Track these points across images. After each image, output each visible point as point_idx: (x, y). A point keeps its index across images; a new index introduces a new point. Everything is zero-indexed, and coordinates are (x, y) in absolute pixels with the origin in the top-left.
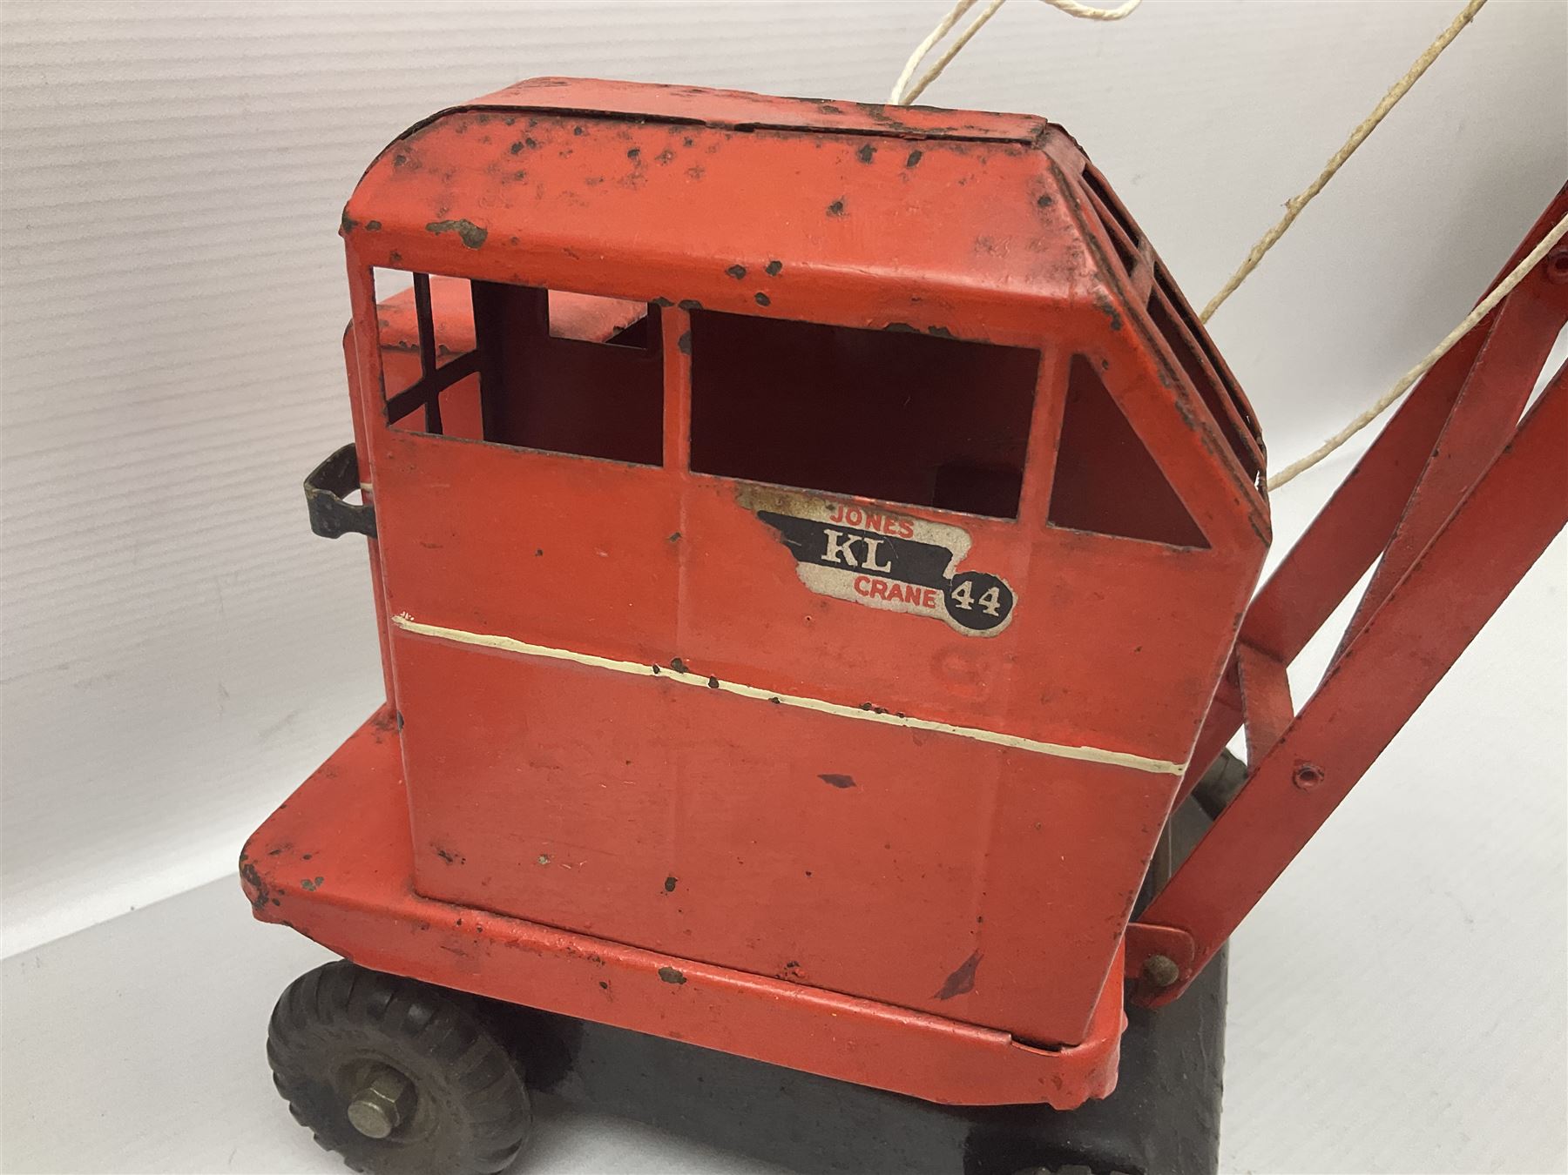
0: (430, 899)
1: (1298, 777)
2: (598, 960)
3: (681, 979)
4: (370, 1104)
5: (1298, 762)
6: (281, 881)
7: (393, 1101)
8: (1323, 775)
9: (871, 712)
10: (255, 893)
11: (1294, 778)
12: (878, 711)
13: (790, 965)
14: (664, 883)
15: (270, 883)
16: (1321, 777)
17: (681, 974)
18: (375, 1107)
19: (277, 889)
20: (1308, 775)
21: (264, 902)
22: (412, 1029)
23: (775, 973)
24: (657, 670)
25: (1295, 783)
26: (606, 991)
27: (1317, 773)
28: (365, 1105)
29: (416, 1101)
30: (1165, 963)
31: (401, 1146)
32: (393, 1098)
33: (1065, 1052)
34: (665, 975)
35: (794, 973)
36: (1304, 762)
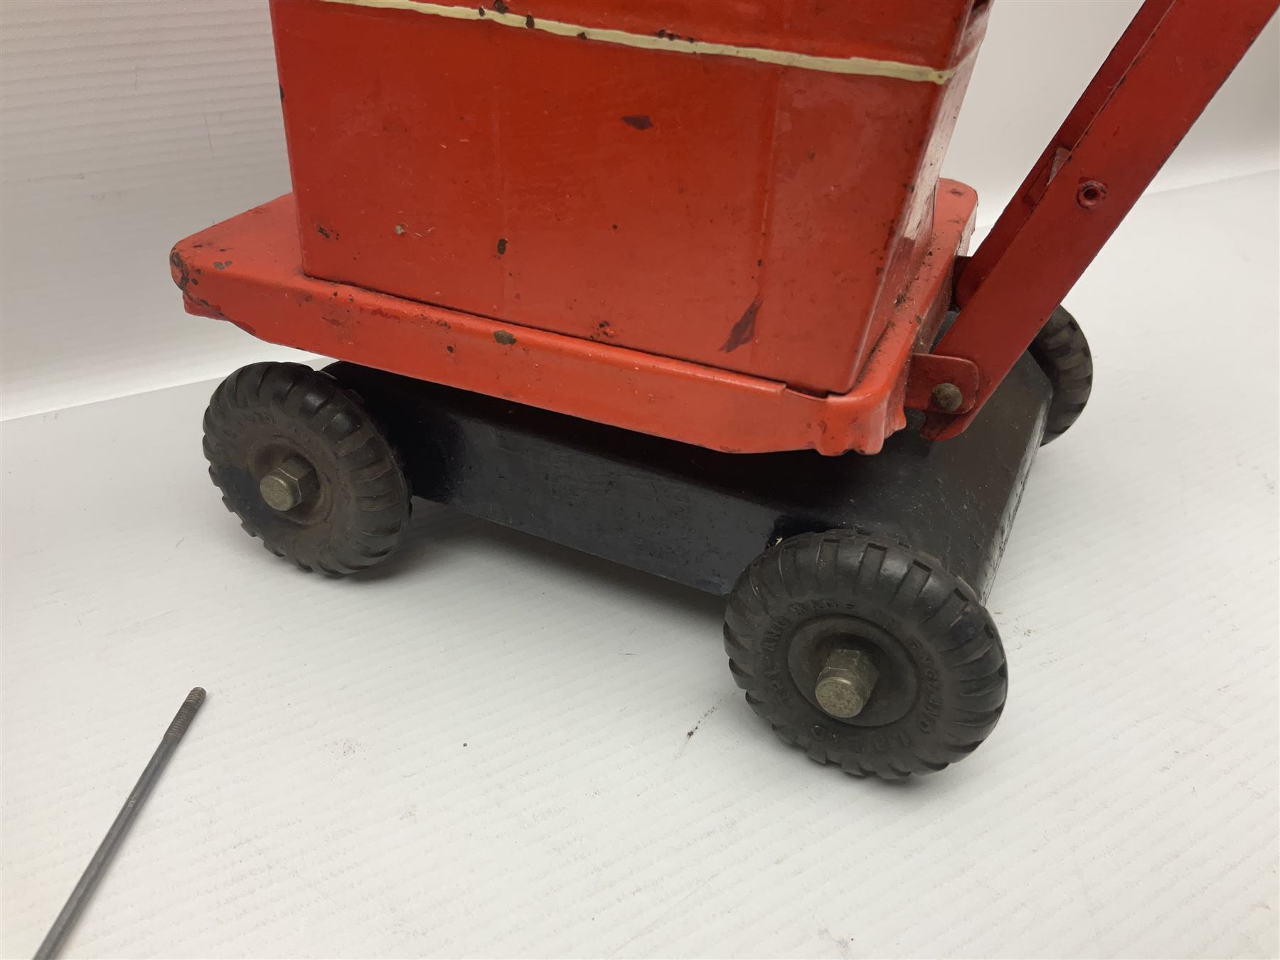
0: (315, 278)
1: (1082, 195)
2: (446, 324)
3: (513, 341)
4: (276, 479)
5: (1082, 180)
6: (198, 263)
7: (296, 479)
8: (1105, 193)
9: (665, 40)
10: (180, 275)
11: (1078, 196)
12: (671, 37)
13: (602, 326)
14: (497, 245)
15: (190, 264)
16: (1102, 194)
17: (512, 336)
18: (282, 482)
19: (196, 269)
20: (1091, 194)
21: (186, 282)
22: (308, 412)
23: (588, 335)
24: (482, 13)
25: (1079, 201)
26: (452, 354)
27: (1099, 191)
28: (272, 479)
29: (318, 487)
30: (951, 389)
31: (305, 527)
32: (296, 477)
33: (832, 399)
34: (499, 338)
35: (605, 333)
36: (1088, 179)
